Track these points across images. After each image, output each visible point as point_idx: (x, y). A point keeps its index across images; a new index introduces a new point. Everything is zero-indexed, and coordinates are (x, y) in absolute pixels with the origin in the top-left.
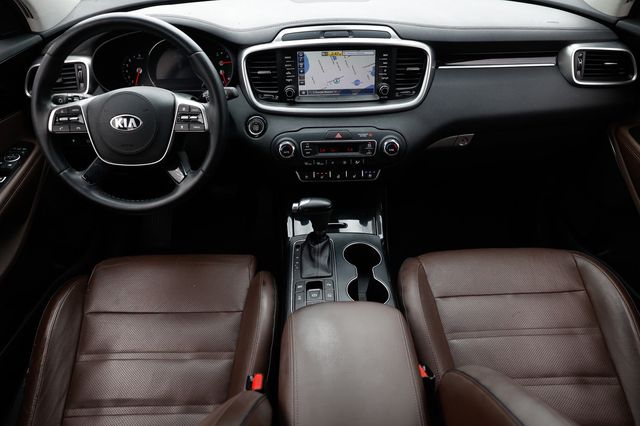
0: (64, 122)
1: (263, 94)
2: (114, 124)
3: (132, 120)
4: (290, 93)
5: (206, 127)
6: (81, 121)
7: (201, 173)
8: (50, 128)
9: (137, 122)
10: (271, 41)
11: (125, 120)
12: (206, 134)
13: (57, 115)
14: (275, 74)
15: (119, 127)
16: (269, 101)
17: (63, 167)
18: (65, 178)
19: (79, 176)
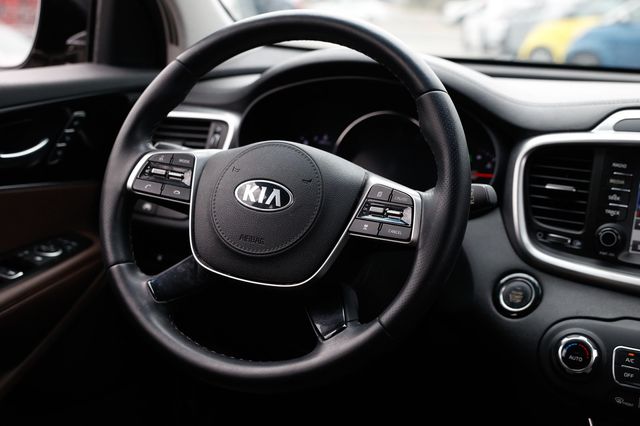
0: (158, 178)
1: (546, 233)
2: (241, 194)
3: (276, 193)
4: (608, 237)
5: (414, 237)
6: (186, 181)
7: (375, 327)
8: (130, 184)
9: (284, 197)
10: (589, 129)
11: (264, 189)
12: (411, 249)
13: (149, 164)
14: (584, 197)
15: (248, 201)
16: (558, 248)
17: (122, 256)
18: (117, 276)
19: (143, 282)
